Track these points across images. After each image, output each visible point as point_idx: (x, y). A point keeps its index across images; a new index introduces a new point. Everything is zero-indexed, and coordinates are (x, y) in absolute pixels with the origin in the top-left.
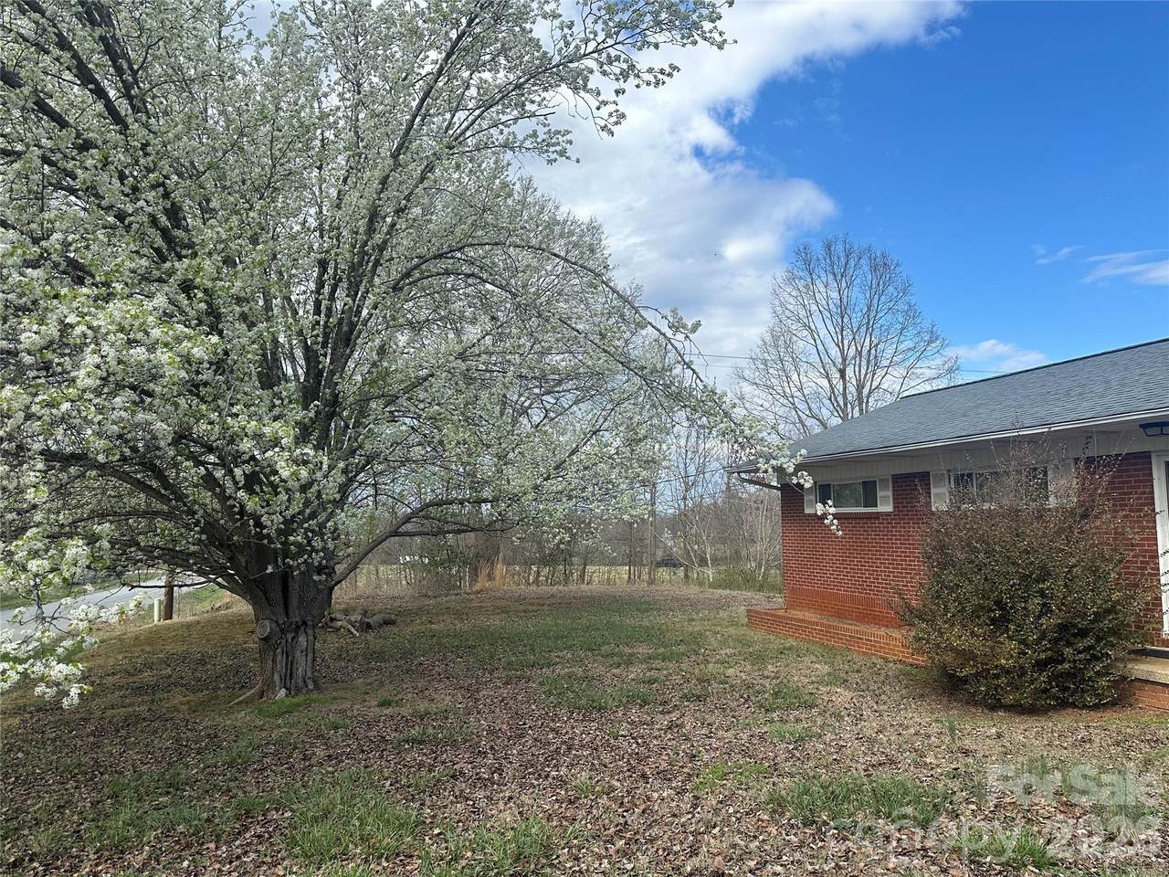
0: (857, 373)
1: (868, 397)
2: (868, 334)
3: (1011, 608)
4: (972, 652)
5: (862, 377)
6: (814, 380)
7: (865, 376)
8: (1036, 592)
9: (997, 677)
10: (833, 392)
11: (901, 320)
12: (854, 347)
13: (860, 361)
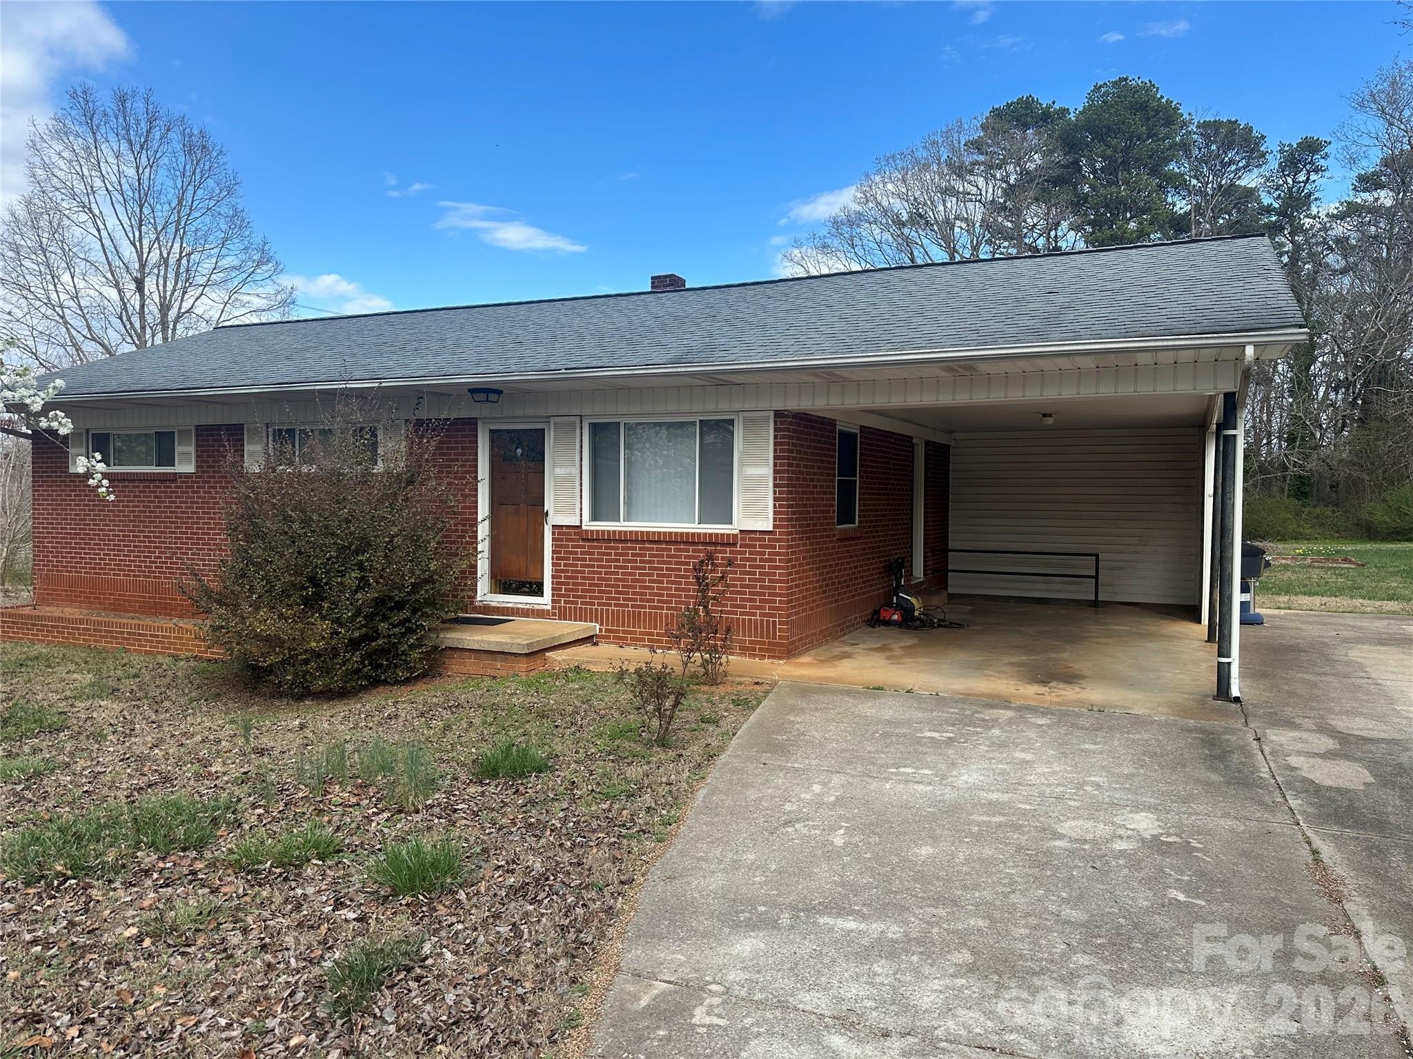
0: (161, 288)
1: (176, 322)
2: (178, 239)
3: (326, 584)
4: (279, 638)
5: (169, 293)
6: (96, 286)
7: (173, 293)
8: (354, 565)
9: (306, 662)
10: (125, 309)
11: (224, 227)
12: (158, 252)
13: (166, 270)
